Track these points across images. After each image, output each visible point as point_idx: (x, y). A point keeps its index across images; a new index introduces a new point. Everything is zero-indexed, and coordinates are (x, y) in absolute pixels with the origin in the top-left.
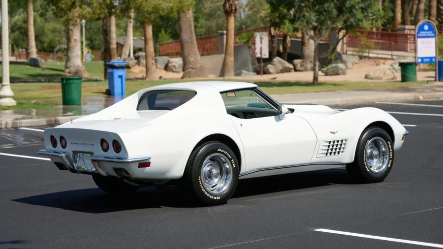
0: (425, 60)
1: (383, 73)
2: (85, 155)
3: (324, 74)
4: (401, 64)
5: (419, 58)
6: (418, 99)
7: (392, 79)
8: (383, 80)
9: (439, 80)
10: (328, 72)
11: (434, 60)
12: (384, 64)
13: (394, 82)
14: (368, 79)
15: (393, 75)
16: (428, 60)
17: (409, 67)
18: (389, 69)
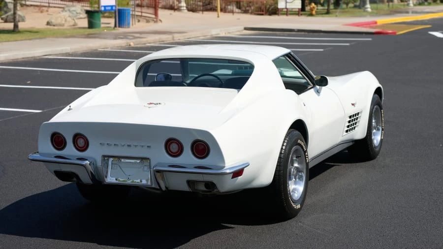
0: (107, 8)
1: (64, 20)
2: (123, 160)
3: (3, 21)
4: (87, 12)
5: (102, 6)
6: (130, 45)
7: (74, 25)
8: (65, 27)
9: (119, 27)
10: (8, 19)
11: (114, 8)
12: (47, 11)
13: (75, 28)
14: (51, 25)
15: (74, 22)
16: (110, 8)
17: (96, 14)
18: (69, 16)
